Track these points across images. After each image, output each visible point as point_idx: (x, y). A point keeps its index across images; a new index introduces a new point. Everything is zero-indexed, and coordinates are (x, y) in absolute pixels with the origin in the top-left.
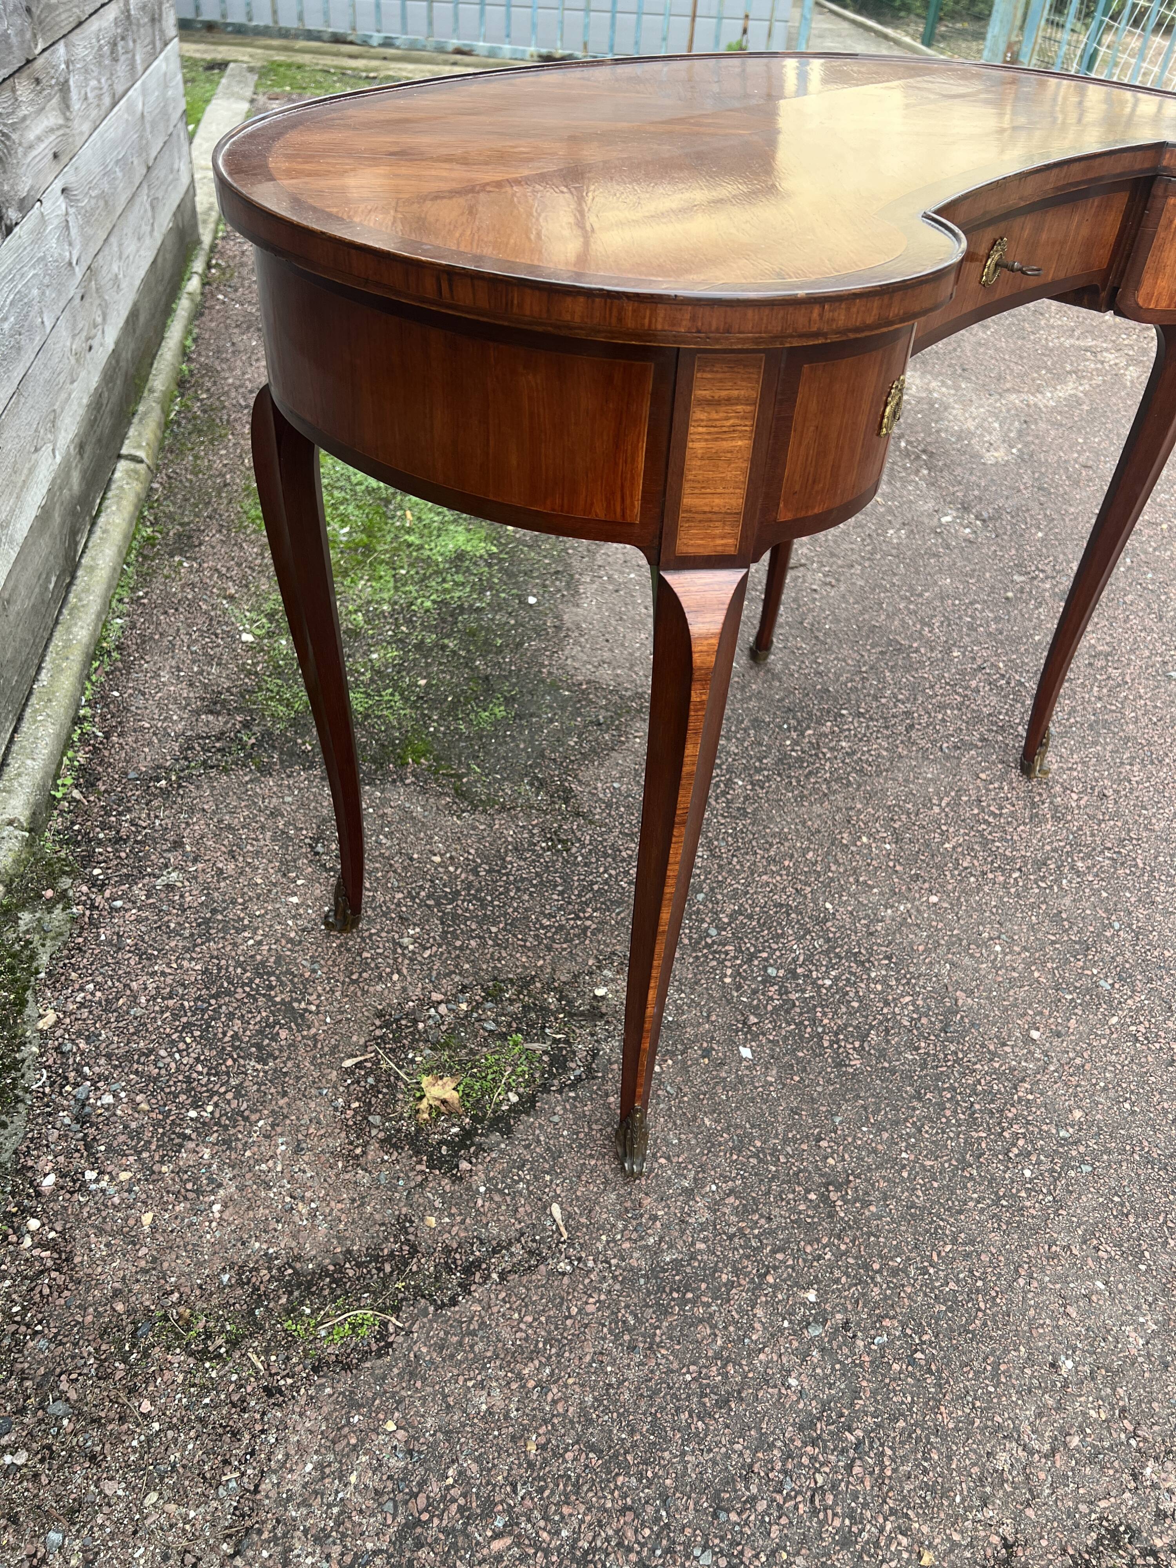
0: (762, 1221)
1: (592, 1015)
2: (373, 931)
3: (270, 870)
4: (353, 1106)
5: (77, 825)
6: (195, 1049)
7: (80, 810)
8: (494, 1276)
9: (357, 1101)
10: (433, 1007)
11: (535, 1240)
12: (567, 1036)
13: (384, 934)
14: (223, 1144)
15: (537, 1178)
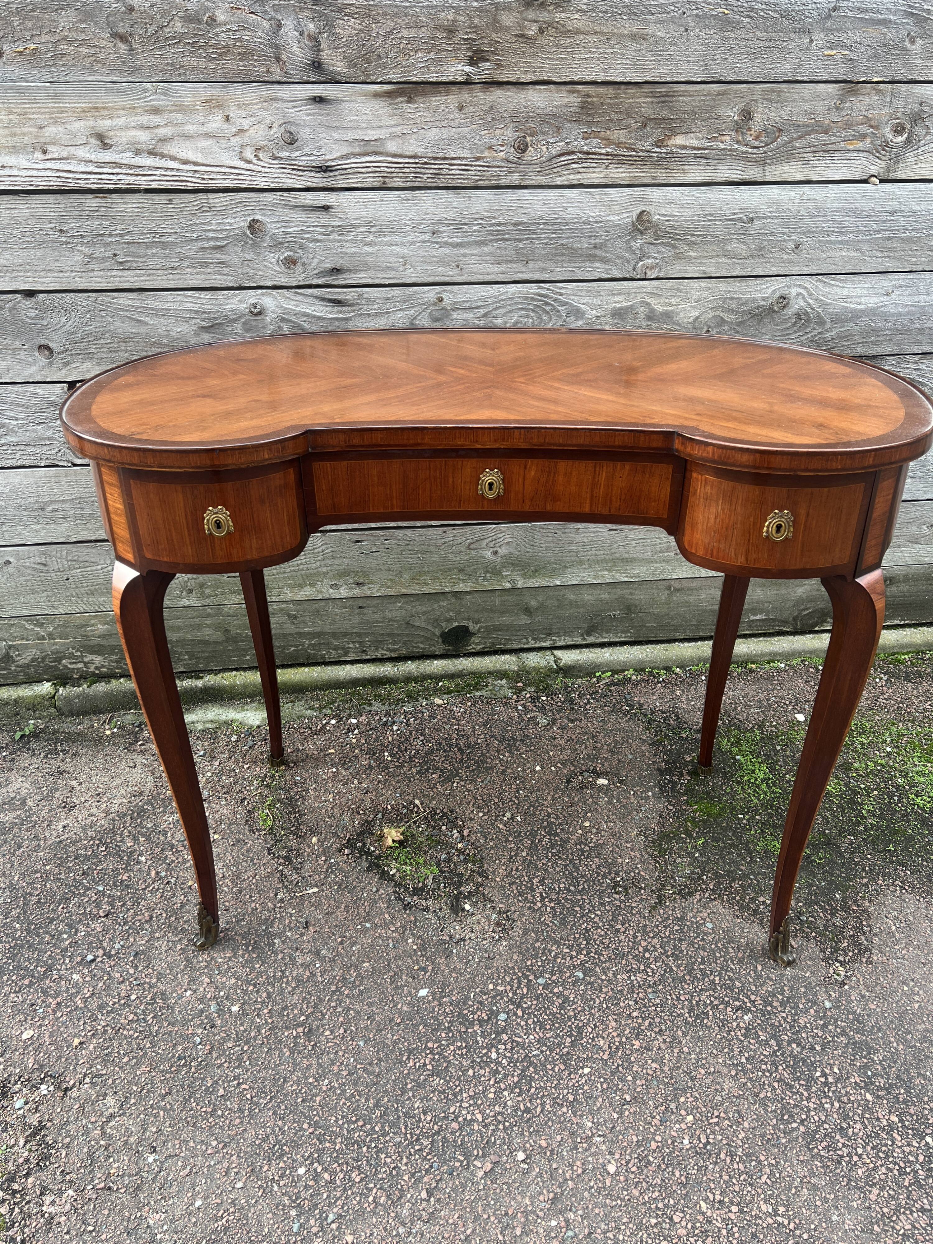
1: (456, 909)
2: (517, 802)
3: (561, 757)
4: (389, 807)
5: (579, 687)
6: (426, 749)
7: (591, 686)
8: (281, 868)
9: (393, 808)
10: (458, 832)
11: (298, 882)
12: (438, 895)
13: (514, 806)
14: (370, 767)
15: (336, 883)
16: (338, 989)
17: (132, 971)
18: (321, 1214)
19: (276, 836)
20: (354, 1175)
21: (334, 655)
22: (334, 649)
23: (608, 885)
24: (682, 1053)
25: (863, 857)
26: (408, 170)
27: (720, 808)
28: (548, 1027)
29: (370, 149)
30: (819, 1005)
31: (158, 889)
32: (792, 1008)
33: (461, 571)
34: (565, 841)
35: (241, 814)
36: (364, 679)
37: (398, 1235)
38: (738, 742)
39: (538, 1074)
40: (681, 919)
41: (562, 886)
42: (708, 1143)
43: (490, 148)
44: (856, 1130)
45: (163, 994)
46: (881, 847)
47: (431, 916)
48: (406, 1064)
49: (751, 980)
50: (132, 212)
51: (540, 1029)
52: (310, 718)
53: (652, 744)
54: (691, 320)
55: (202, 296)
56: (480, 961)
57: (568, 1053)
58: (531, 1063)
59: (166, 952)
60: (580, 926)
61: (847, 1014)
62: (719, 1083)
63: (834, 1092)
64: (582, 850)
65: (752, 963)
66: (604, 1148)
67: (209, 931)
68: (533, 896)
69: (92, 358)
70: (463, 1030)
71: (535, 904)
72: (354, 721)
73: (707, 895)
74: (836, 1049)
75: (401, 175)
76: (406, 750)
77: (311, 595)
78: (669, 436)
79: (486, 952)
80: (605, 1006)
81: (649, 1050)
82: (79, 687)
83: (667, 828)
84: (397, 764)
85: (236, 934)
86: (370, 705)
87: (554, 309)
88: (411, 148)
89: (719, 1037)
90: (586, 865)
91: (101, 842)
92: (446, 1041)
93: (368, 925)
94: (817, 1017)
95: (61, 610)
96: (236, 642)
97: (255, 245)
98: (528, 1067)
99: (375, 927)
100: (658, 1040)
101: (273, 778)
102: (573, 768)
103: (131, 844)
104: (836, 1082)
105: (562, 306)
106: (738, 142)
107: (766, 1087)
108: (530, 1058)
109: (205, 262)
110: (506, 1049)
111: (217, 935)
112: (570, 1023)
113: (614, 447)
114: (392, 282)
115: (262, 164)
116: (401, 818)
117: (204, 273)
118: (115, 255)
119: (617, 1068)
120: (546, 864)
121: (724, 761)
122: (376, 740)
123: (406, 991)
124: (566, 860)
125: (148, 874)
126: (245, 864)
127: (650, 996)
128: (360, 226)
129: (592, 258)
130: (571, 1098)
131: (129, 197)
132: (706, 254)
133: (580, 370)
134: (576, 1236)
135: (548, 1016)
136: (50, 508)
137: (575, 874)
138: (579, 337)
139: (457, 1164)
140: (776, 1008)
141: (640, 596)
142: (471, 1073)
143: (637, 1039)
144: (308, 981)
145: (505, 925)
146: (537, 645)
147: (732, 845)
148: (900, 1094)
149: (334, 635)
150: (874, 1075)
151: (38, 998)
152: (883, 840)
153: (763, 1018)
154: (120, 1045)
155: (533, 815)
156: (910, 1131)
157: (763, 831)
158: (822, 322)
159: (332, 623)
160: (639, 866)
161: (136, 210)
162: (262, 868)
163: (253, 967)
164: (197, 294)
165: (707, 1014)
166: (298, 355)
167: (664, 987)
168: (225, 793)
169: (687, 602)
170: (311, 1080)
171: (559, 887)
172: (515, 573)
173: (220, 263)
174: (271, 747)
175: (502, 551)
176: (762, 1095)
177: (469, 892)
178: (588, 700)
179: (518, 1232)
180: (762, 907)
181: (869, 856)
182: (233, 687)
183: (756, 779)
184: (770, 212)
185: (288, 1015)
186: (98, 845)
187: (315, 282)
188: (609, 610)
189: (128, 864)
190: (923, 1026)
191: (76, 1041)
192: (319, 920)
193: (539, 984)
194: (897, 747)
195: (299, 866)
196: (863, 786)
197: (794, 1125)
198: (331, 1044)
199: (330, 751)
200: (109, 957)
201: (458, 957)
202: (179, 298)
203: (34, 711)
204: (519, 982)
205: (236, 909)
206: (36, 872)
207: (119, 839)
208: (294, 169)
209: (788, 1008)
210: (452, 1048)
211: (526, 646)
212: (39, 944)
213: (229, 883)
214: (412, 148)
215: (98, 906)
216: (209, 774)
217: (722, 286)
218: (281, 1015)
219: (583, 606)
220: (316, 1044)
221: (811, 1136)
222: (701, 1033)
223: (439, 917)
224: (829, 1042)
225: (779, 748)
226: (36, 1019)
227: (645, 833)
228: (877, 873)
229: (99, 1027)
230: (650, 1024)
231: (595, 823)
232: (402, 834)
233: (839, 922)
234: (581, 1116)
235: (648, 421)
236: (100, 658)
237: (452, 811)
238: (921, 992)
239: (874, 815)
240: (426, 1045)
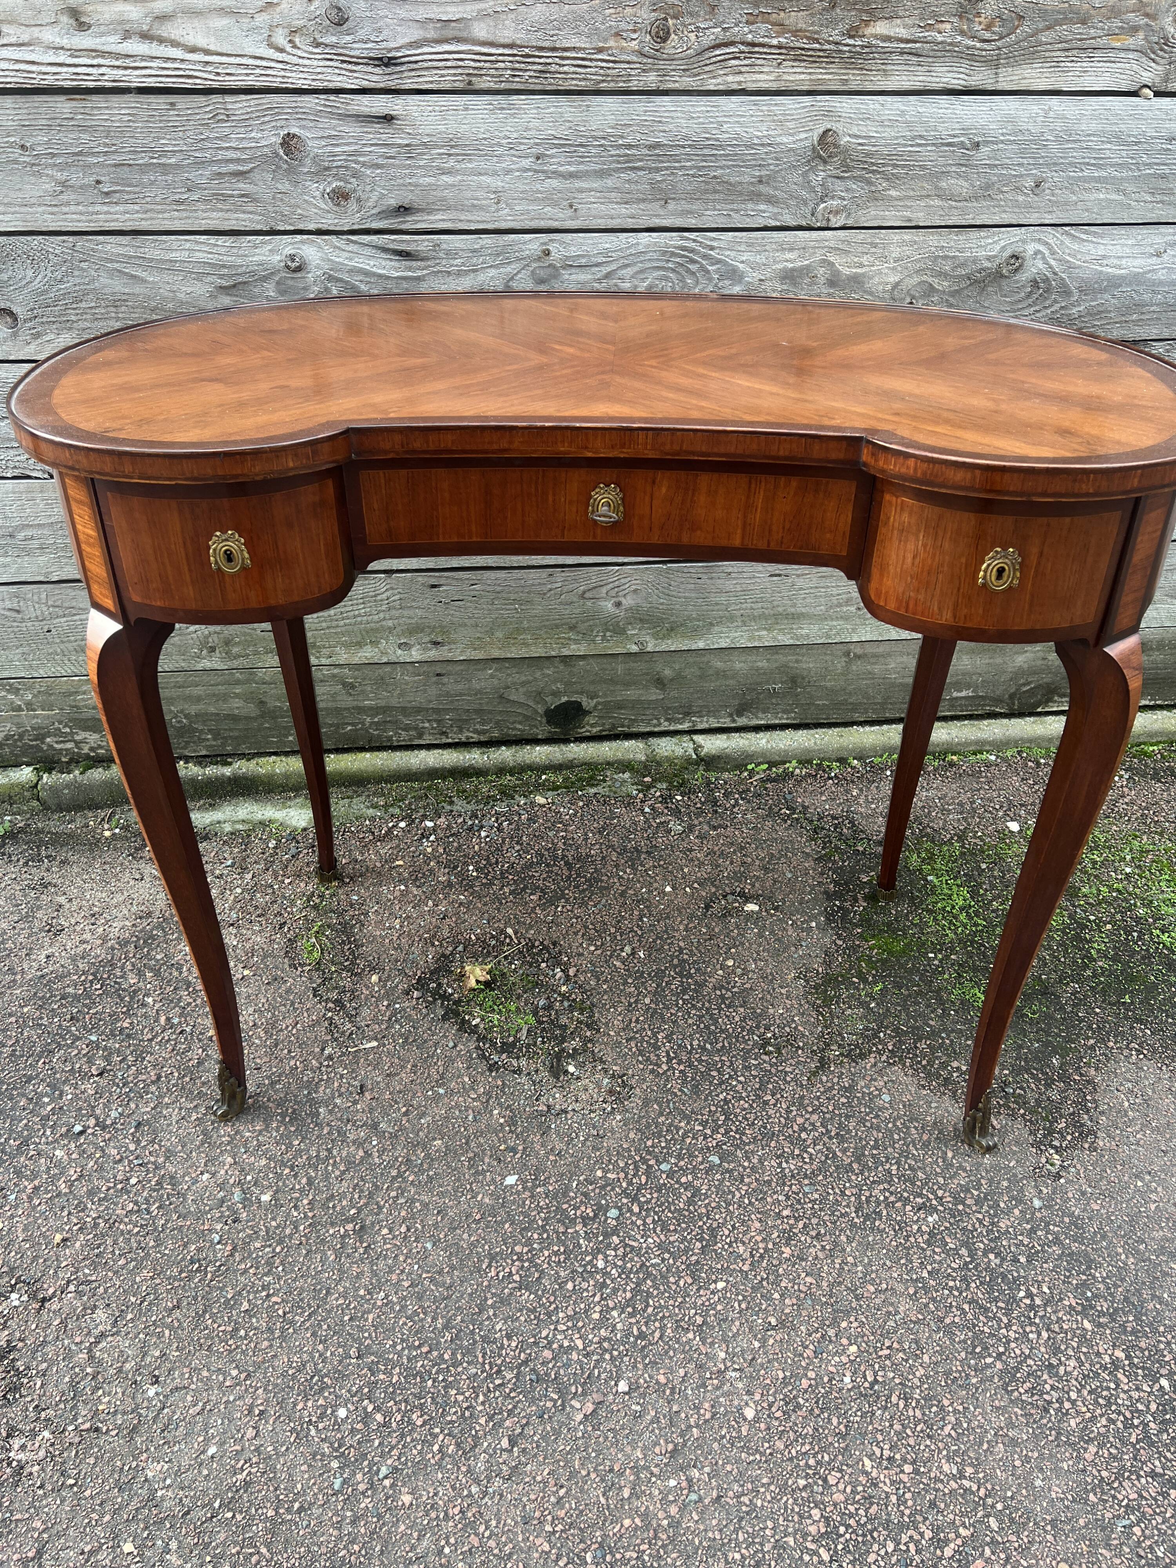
0: (337, 1173)
1: (557, 1071)
2: (639, 932)
3: (699, 875)
4: (473, 937)
5: (726, 783)
6: (523, 862)
7: (742, 781)
8: (330, 1014)
9: (478, 939)
10: (562, 971)
11: (351, 1034)
12: (534, 1052)
13: (636, 938)
14: (450, 885)
15: (401, 1035)
16: (400, 1175)
17: (132, 1147)
18: (370, 1466)
19: (324, 973)
20: (414, 1416)
21: (404, 737)
22: (403, 730)
23: (755, 1043)
24: (846, 1264)
25: (1090, 1011)
26: (502, 65)
27: (905, 944)
28: (672, 1228)
29: (450, 33)
30: (1026, 1204)
31: (169, 1040)
32: (990, 1207)
33: (572, 628)
34: (701, 985)
35: (279, 943)
36: (443, 769)
37: (470, 1495)
38: (931, 858)
39: (658, 1289)
40: (850, 1089)
41: (695, 1043)
42: (876, 1381)
43: (617, 34)
44: (1069, 1369)
45: (172, 1178)
46: (1114, 999)
47: (524, 1079)
48: (486, 1273)
49: (938, 1170)
50: (120, 121)
51: (662, 1231)
52: (373, 819)
53: (818, 860)
54: (889, 287)
55: (219, 243)
56: (586, 1140)
57: (697, 1262)
58: (649, 1275)
59: (177, 1122)
60: (717, 1096)
61: (1063, 1216)
62: (892, 1304)
63: (1041, 1318)
64: (722, 996)
65: (940, 1148)
66: (740, 1385)
67: (233, 1096)
68: (658, 1056)
69: (70, 329)
70: (561, 1229)
71: (659, 1066)
72: (430, 824)
73: (884, 1058)
74: (1046, 1262)
75: (492, 72)
76: (497, 863)
77: (372, 657)
78: (854, 443)
79: (594, 1127)
80: (746, 1201)
81: (802, 1259)
82: (69, 773)
83: (835, 970)
84: (484, 881)
85: (269, 1100)
86: (451, 803)
87: (703, 269)
88: (506, 33)
89: (894, 1243)
90: (727, 1016)
91: (96, 978)
92: (540, 1243)
93: (441, 1091)
94: (1023, 1219)
95: (41, 672)
96: (274, 718)
97: (291, 171)
98: (645, 1280)
99: (451, 1093)
100: (815, 1246)
101: (322, 896)
102: (713, 890)
103: (135, 981)
104: (1045, 1305)
105: (712, 264)
106: (962, 33)
107: (954, 1309)
108: (648, 1267)
109: (222, 195)
110: (616, 1256)
111: (243, 1101)
112: (701, 1223)
113: (778, 458)
114: (481, 226)
115: (299, 53)
116: (489, 952)
117: (222, 210)
118: (98, 182)
119: (761, 1282)
120: (675, 1015)
121: (911, 883)
122: (458, 849)
123: (488, 1178)
124: (701, 1009)
125: (157, 1020)
126: (283, 1009)
127: (807, 1189)
128: (436, 147)
129: (756, 197)
130: (699, 1320)
131: (115, 99)
132: (912, 193)
133: (734, 351)
134: (701, 1499)
135: (672, 1213)
136: (21, 535)
137: (713, 1027)
138: (734, 307)
139: (549, 1404)
140: (969, 1206)
141: (809, 664)
142: (570, 1286)
143: (787, 1244)
144: (361, 1162)
145: (619, 1093)
146: (672, 728)
147: (919, 993)
148: (1128, 1321)
149: (404, 710)
150: (1095, 1296)
151: (10, 1180)
152: (1116, 990)
153: (952, 1221)
154: (115, 1243)
155: (660, 950)
156: (1140, 1371)
157: (960, 976)
158: (1067, 293)
159: (401, 695)
160: (796, 1019)
161: (126, 118)
162: (305, 1014)
163: (291, 1143)
164: (212, 239)
165: (879, 1214)
166: (353, 328)
167: (825, 1177)
168: (259, 916)
169: (870, 673)
170: (362, 1292)
171: (691, 1045)
172: (644, 632)
173: (243, 196)
174: (320, 856)
175: (628, 602)
176: (947, 1321)
177: (574, 1049)
178: (736, 800)
179: (626, 1493)
180: (955, 1075)
181: (1098, 1010)
182: (271, 777)
183: (953, 907)
184: (1003, 134)
185: (334, 1207)
186: (91, 982)
187: (375, 225)
188: (767, 683)
189: (130, 1007)
190: (1161, 1233)
191: (58, 1238)
192: (378, 1083)
193: (662, 1172)
194: (1139, 867)
195: (353, 1013)
196: (1092, 918)
197: (989, 1360)
198: (388, 1246)
199: (397, 863)
200: (104, 1128)
201: (558, 1135)
202: (188, 245)
203: (11, 805)
204: (637, 1168)
205: (271, 1067)
206: (10, 1015)
207: (119, 974)
208: (343, 62)
209: (985, 1208)
210: (546, 1253)
211: (656, 729)
212: (12, 1109)
213: (262, 1034)
214: (508, 32)
215: (90, 1062)
216: (239, 890)
217: (933, 239)
218: (325, 1207)
219: (733, 677)
220: (369, 1245)
221: (1010, 1375)
222: (870, 1239)
223: (534, 1082)
224: (1038, 1252)
225: (984, 866)
226: (7, 1208)
227: (805, 976)
228: (1107, 1033)
229: (88, 1220)
230: (805, 1226)
231: (741, 961)
232: (489, 972)
233: (1055, 1095)
234: (712, 1344)
235: (826, 422)
236: (96, 736)
237: (554, 944)
238: (1159, 1189)
239: (1106, 957)
240: (513, 1249)
